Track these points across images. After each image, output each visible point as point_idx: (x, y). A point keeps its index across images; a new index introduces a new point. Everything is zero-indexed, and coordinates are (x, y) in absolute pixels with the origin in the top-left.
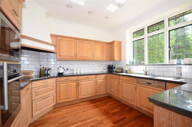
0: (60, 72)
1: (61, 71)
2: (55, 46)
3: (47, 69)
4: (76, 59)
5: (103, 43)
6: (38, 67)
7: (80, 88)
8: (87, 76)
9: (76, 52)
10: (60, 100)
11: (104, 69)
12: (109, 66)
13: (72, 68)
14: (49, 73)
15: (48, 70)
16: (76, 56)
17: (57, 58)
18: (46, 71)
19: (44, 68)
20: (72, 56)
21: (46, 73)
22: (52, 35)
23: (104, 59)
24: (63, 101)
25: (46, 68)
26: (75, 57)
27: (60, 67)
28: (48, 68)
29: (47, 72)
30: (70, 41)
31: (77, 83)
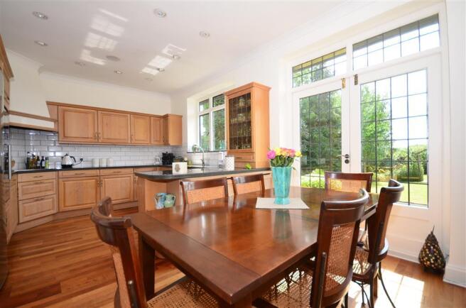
0: (67, 164)
1: (69, 162)
2: (56, 121)
3: (41, 158)
4: (97, 142)
5: (150, 116)
6: (23, 154)
7: (102, 189)
8: (116, 170)
9: (96, 131)
10: (65, 206)
11: (156, 159)
12: (163, 154)
13: (90, 158)
14: (43, 165)
15: (43, 160)
16: (98, 138)
17: (60, 139)
18: (39, 162)
19: (34, 156)
20: (90, 136)
21: (38, 165)
22: (49, 103)
23: (152, 143)
24: (70, 208)
25: (38, 157)
26: (95, 139)
27: (67, 155)
28: (43, 157)
29: (41, 163)
30: (86, 113)
31: (97, 181)
